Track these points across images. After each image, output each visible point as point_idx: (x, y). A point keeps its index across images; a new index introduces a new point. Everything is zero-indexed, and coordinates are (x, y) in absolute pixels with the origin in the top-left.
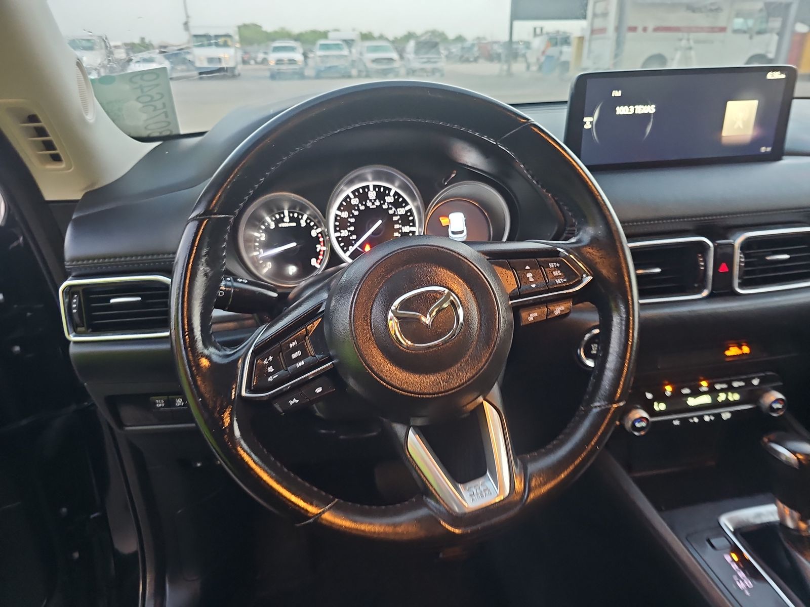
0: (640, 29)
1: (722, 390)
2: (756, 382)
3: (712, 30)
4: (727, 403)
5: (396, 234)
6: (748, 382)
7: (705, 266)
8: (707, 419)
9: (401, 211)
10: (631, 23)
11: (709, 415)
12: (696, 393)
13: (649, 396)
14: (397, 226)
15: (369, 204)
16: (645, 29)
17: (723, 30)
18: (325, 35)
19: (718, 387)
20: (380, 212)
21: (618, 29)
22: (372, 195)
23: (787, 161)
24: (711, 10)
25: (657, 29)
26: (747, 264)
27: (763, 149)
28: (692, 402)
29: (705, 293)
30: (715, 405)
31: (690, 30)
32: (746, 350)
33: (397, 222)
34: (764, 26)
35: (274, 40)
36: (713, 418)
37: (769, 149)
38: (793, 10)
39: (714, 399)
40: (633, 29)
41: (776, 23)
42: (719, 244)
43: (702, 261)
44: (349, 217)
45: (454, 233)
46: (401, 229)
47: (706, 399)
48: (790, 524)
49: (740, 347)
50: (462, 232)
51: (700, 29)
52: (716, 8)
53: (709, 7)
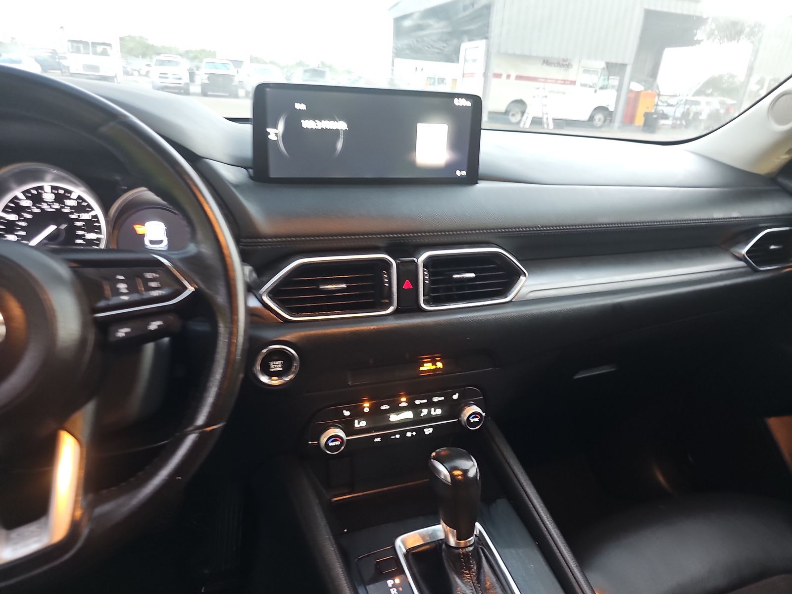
0: (504, 76)
1: (422, 406)
2: (455, 397)
3: (565, 82)
4: (430, 419)
5: (79, 241)
6: (448, 397)
7: (390, 283)
8: (409, 434)
9: (86, 216)
10: (497, 71)
11: (411, 431)
12: (397, 409)
13: (347, 413)
14: (80, 233)
15: (45, 206)
16: (508, 77)
17: (573, 83)
18: (213, 54)
19: (418, 402)
20: (57, 217)
21: (485, 75)
22: (48, 196)
23: (482, 185)
24: (563, 66)
25: (519, 78)
26: (432, 282)
27: (458, 173)
28: (394, 418)
29: (391, 309)
30: (418, 420)
31: (546, 80)
32: (440, 365)
33: (80, 228)
34: (606, 83)
35: (159, 54)
36: (414, 433)
37: (464, 173)
38: (629, 69)
39: (417, 414)
40: (498, 76)
41: (614, 81)
42: (403, 262)
43: (386, 278)
44: (19, 220)
45: (152, 242)
46: (84, 235)
47: (409, 415)
48: (452, 542)
49: (434, 364)
50: (161, 242)
51: (554, 81)
52: (567, 63)
53: (561, 62)
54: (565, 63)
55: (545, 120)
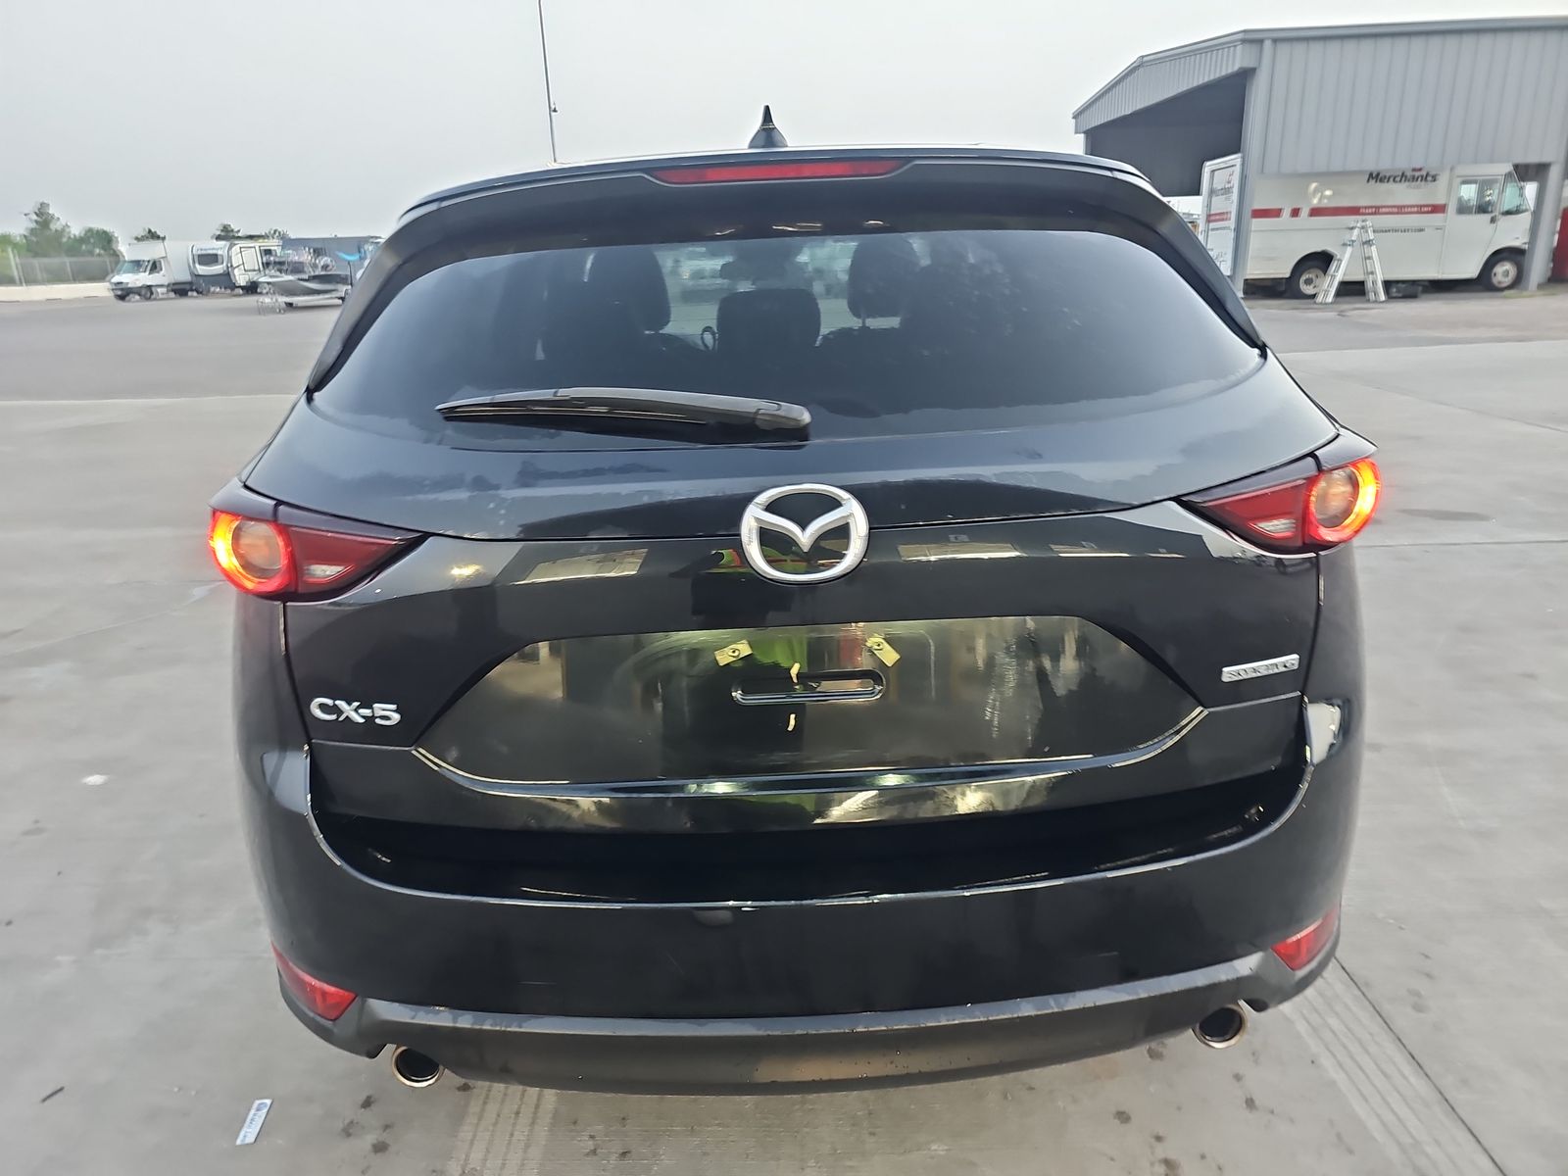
3: (1420, 209)
10: (1269, 205)
16: (1295, 212)
17: (1439, 209)
25: (1318, 212)
31: (1377, 210)
38: (1555, 172)
40: (1271, 213)
51: (1395, 210)
52: (1424, 173)
53: (1409, 174)
54: (1417, 174)
55: (1369, 285)
